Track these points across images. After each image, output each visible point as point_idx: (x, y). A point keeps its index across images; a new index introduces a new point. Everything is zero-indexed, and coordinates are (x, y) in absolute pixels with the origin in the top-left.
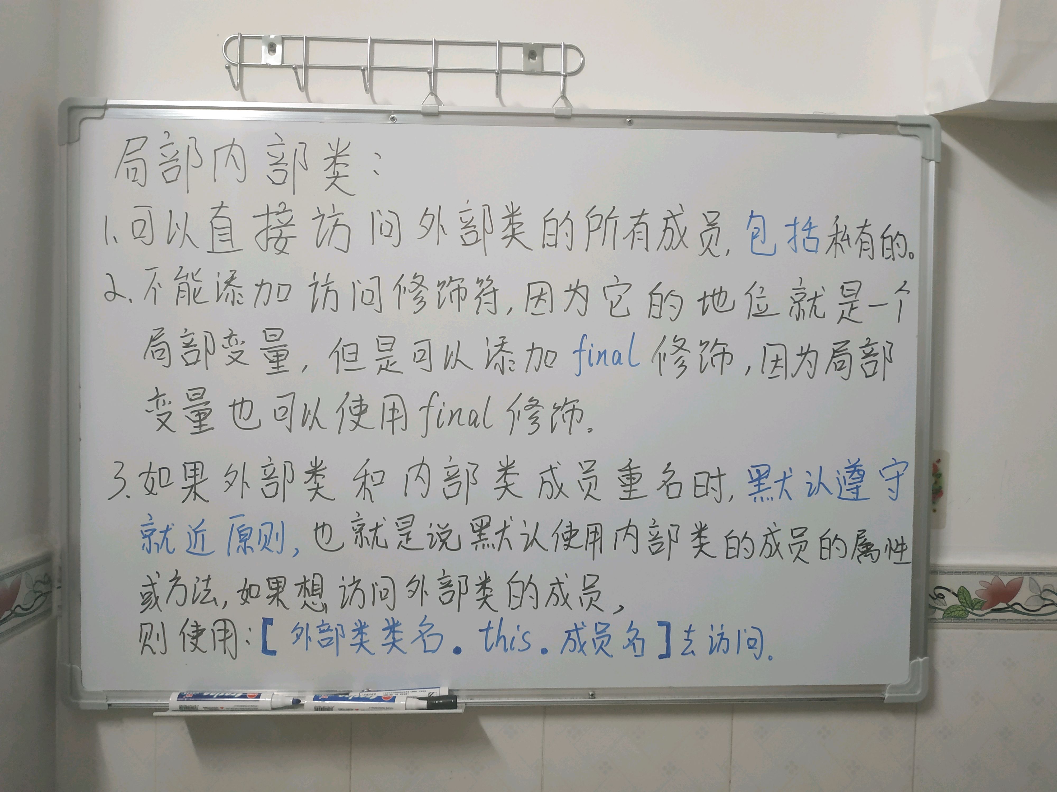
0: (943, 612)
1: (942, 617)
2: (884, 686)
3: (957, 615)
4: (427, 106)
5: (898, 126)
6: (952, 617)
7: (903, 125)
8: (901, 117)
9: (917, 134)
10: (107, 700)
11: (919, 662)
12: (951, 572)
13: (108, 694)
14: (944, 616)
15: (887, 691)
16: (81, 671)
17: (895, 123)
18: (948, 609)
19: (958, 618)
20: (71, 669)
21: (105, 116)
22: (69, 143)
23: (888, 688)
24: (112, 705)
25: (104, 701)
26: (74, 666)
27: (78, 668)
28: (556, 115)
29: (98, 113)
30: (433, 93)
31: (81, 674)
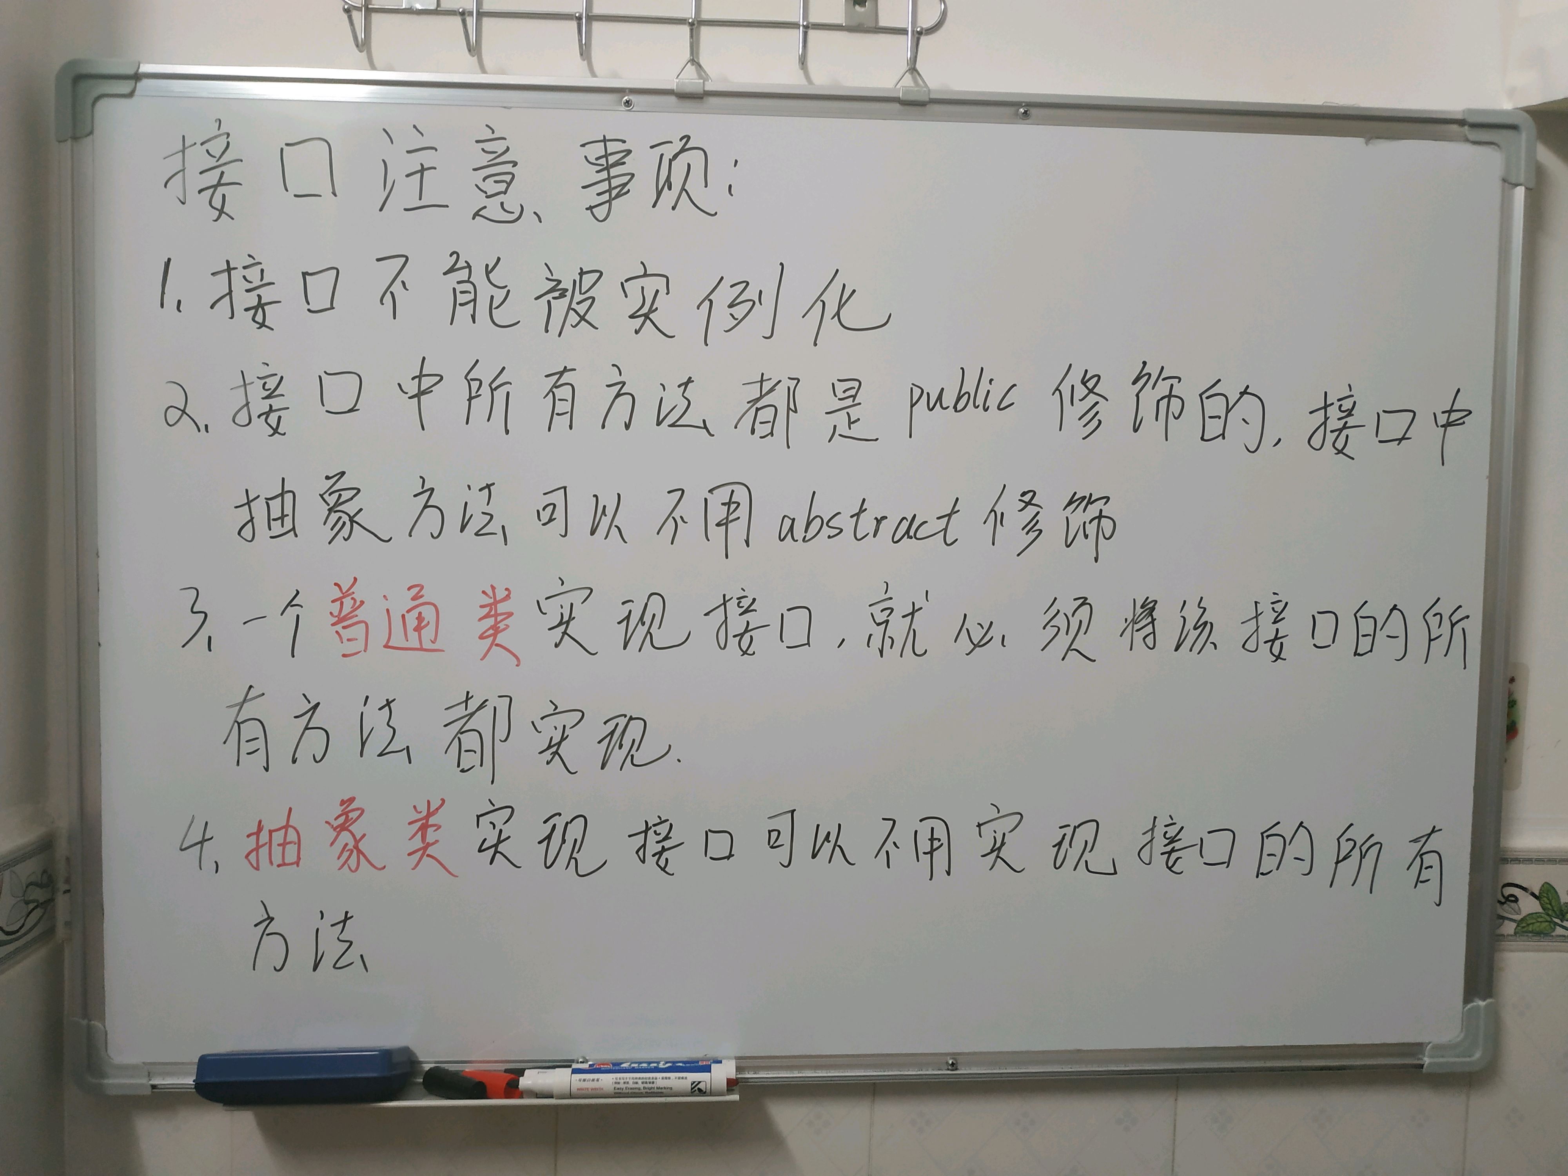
0: (1514, 925)
1: (1513, 933)
2: (1420, 1045)
3: (1537, 930)
4: (684, 81)
5: (1466, 127)
6: (1530, 932)
7: (1474, 126)
8: (1470, 111)
9: (1496, 141)
10: (149, 1075)
11: (1478, 1007)
12: (1529, 861)
13: (150, 1069)
14: (1517, 930)
15: (1426, 1054)
16: (106, 1032)
17: (1461, 123)
18: (1522, 920)
19: (1539, 934)
20: (89, 1028)
21: (136, 93)
22: (75, 138)
23: (1428, 1047)
24: (159, 1087)
25: (144, 1081)
26: (93, 1022)
27: (100, 1025)
28: (902, 101)
29: (124, 87)
30: (695, 61)
31: (106, 1035)
